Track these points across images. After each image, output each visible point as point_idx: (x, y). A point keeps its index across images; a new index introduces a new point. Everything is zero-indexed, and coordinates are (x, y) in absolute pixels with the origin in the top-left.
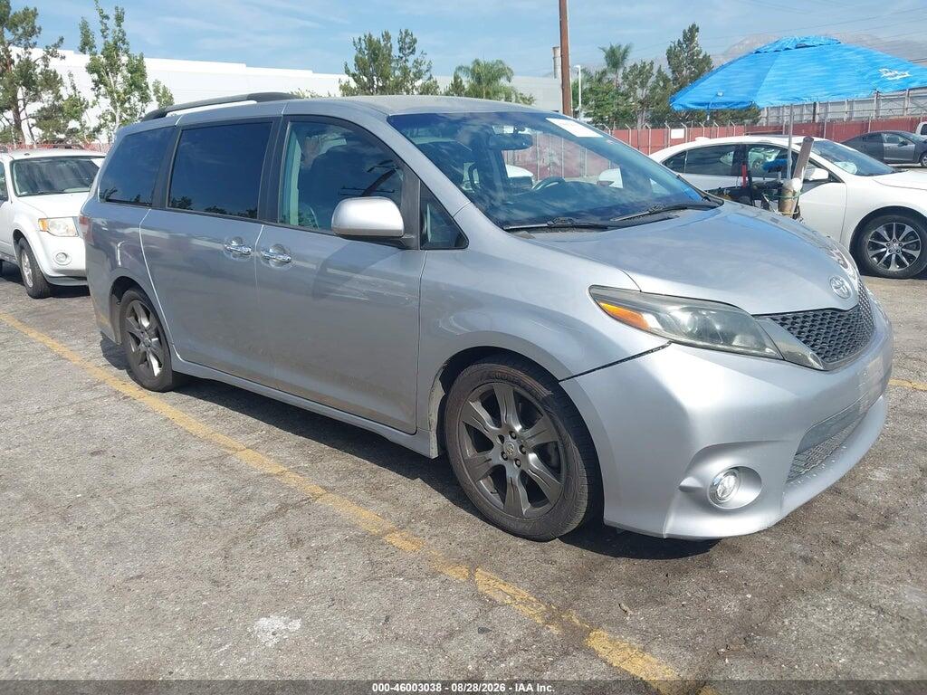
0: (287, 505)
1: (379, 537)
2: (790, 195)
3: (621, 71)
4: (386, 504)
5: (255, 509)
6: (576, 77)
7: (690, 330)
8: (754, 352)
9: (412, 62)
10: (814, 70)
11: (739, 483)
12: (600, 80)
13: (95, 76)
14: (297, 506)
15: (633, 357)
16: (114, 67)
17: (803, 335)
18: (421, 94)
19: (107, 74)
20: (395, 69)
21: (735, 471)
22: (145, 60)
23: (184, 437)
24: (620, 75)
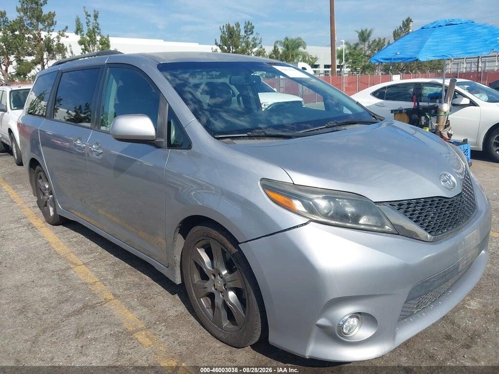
0: (87, 306)
1: (131, 333)
2: (442, 114)
3: (367, 44)
4: (145, 310)
5: (67, 308)
6: (341, 47)
7: (326, 212)
8: (375, 228)
9: (251, 38)
10: (456, 39)
11: (361, 323)
12: (355, 48)
13: (83, 47)
14: (93, 307)
15: (285, 230)
16: (93, 41)
17: (415, 216)
18: (256, 56)
19: (89, 46)
20: (242, 42)
21: (357, 315)
22: (109, 38)
23: (53, 254)
24: (367, 45)
